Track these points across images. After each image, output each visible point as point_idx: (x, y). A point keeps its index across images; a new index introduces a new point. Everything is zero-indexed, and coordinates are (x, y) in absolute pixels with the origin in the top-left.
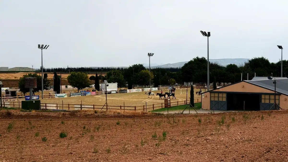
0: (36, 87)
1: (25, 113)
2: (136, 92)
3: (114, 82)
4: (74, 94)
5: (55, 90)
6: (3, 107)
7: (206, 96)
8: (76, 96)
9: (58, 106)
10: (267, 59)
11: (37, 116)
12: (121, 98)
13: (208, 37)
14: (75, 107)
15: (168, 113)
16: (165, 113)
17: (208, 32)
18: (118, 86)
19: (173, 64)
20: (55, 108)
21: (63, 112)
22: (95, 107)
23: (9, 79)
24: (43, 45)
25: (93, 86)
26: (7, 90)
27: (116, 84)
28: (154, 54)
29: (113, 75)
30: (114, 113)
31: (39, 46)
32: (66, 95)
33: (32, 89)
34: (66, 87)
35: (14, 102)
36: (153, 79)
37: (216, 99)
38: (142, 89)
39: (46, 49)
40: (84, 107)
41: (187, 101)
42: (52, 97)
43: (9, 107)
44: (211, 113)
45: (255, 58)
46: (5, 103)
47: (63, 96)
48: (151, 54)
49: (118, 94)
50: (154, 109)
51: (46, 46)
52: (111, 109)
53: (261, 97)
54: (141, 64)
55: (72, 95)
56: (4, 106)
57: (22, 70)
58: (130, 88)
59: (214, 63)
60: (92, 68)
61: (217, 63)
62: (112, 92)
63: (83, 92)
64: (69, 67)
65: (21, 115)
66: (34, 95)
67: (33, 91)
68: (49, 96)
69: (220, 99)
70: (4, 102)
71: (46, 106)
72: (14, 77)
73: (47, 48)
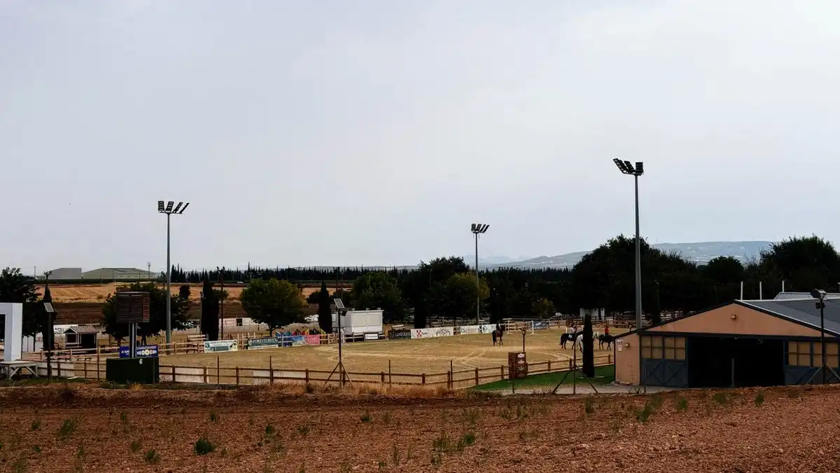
0: (146, 320)
1: (115, 392)
2: (437, 338)
3: (373, 308)
4: (258, 341)
5: (204, 331)
6: (55, 377)
7: (627, 345)
8: (262, 347)
9: (207, 373)
10: (828, 243)
11: (145, 402)
12: (390, 353)
13: (636, 175)
14: (254, 377)
15: (514, 392)
16: (506, 392)
17: (637, 163)
18: (383, 319)
19: (555, 259)
20: (199, 380)
21: (219, 389)
22: (311, 375)
23: (81, 301)
24: (171, 204)
25: (315, 318)
26: (69, 331)
27: (378, 315)
28: (488, 226)
29: (370, 288)
30: (361, 391)
31: (161, 204)
32: (235, 344)
33: (135, 326)
34: (239, 322)
35: (85, 364)
36: (487, 301)
37: (657, 355)
38: (455, 329)
39: (181, 213)
40: (279, 376)
41: (575, 360)
42: (194, 350)
43: (72, 376)
44: (638, 393)
45: (793, 239)
46: (62, 366)
47: (226, 348)
48: (479, 225)
49: (385, 343)
50: (480, 384)
51: (180, 204)
52: (353, 381)
53: (787, 349)
54: (456, 257)
55: (253, 345)
56: (59, 373)
57: (119, 277)
58: (420, 324)
59: (668, 254)
60: (317, 269)
61: (677, 254)
62: (368, 337)
63: (283, 337)
64: (253, 268)
65: (103, 399)
66: (146, 345)
67: (138, 329)
68: (188, 346)
69: (670, 355)
70: (59, 364)
71: (174, 374)
72: (96, 297)
73: (182, 211)
